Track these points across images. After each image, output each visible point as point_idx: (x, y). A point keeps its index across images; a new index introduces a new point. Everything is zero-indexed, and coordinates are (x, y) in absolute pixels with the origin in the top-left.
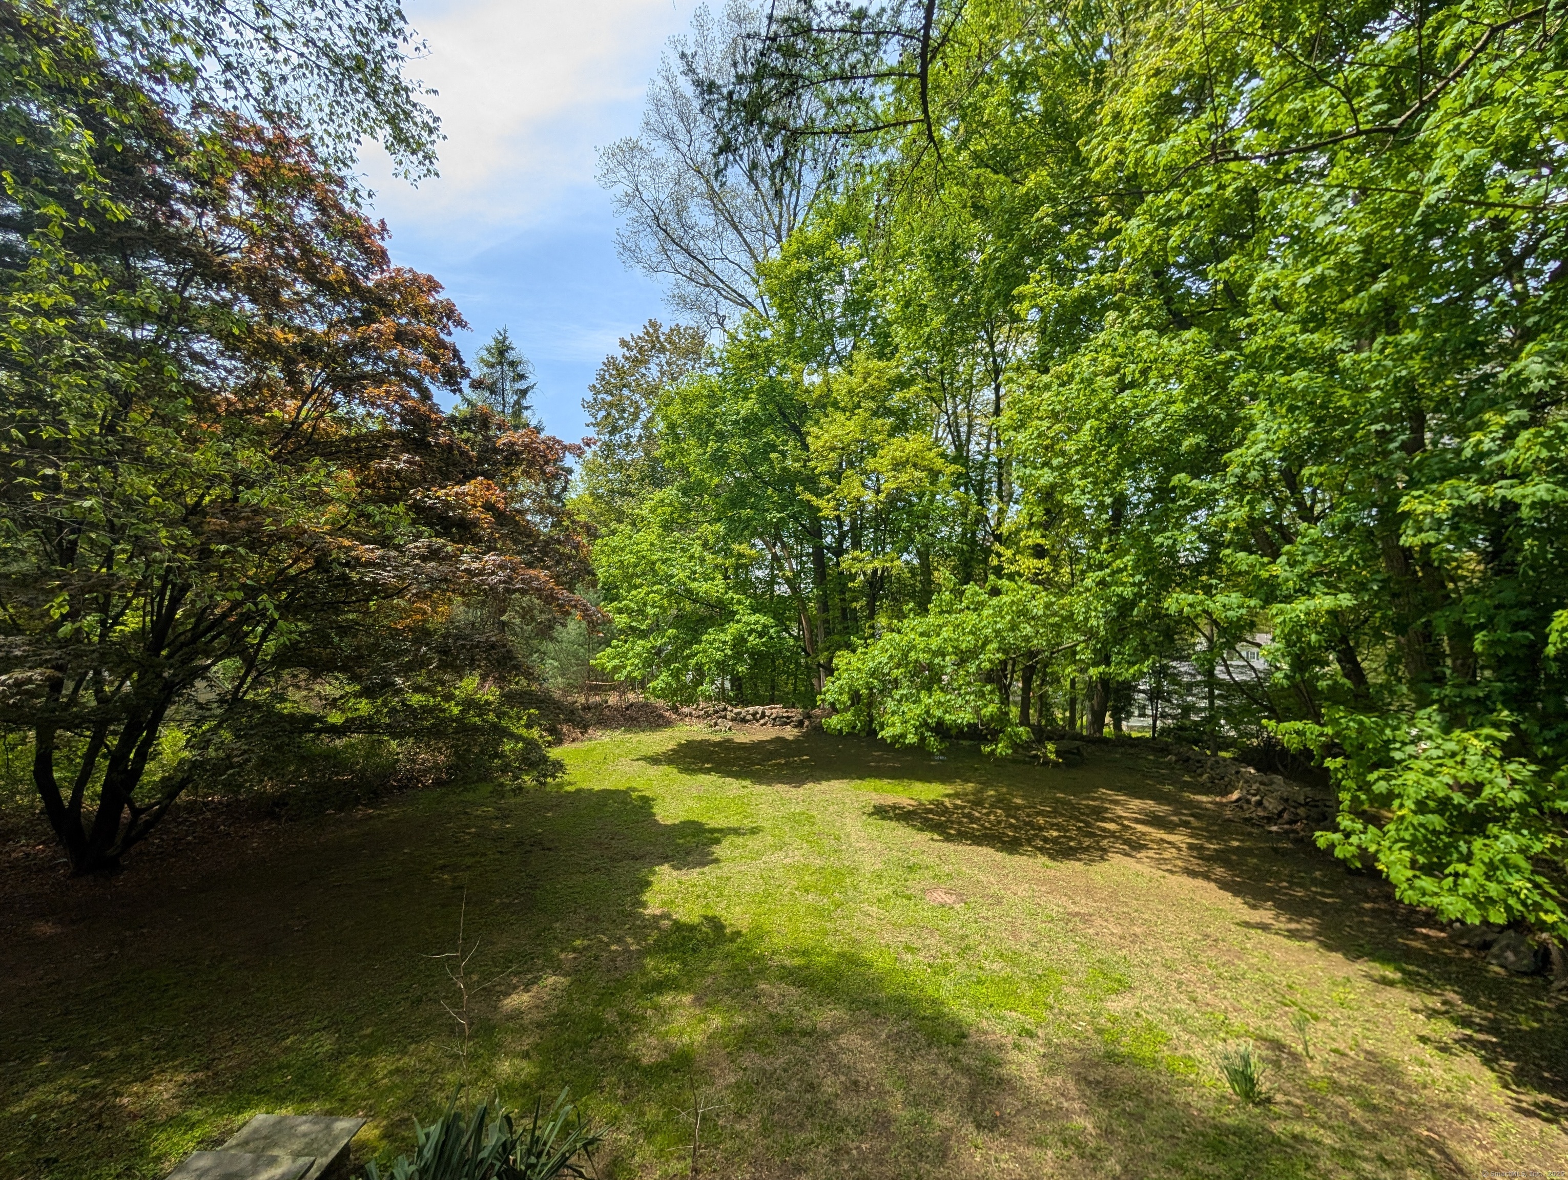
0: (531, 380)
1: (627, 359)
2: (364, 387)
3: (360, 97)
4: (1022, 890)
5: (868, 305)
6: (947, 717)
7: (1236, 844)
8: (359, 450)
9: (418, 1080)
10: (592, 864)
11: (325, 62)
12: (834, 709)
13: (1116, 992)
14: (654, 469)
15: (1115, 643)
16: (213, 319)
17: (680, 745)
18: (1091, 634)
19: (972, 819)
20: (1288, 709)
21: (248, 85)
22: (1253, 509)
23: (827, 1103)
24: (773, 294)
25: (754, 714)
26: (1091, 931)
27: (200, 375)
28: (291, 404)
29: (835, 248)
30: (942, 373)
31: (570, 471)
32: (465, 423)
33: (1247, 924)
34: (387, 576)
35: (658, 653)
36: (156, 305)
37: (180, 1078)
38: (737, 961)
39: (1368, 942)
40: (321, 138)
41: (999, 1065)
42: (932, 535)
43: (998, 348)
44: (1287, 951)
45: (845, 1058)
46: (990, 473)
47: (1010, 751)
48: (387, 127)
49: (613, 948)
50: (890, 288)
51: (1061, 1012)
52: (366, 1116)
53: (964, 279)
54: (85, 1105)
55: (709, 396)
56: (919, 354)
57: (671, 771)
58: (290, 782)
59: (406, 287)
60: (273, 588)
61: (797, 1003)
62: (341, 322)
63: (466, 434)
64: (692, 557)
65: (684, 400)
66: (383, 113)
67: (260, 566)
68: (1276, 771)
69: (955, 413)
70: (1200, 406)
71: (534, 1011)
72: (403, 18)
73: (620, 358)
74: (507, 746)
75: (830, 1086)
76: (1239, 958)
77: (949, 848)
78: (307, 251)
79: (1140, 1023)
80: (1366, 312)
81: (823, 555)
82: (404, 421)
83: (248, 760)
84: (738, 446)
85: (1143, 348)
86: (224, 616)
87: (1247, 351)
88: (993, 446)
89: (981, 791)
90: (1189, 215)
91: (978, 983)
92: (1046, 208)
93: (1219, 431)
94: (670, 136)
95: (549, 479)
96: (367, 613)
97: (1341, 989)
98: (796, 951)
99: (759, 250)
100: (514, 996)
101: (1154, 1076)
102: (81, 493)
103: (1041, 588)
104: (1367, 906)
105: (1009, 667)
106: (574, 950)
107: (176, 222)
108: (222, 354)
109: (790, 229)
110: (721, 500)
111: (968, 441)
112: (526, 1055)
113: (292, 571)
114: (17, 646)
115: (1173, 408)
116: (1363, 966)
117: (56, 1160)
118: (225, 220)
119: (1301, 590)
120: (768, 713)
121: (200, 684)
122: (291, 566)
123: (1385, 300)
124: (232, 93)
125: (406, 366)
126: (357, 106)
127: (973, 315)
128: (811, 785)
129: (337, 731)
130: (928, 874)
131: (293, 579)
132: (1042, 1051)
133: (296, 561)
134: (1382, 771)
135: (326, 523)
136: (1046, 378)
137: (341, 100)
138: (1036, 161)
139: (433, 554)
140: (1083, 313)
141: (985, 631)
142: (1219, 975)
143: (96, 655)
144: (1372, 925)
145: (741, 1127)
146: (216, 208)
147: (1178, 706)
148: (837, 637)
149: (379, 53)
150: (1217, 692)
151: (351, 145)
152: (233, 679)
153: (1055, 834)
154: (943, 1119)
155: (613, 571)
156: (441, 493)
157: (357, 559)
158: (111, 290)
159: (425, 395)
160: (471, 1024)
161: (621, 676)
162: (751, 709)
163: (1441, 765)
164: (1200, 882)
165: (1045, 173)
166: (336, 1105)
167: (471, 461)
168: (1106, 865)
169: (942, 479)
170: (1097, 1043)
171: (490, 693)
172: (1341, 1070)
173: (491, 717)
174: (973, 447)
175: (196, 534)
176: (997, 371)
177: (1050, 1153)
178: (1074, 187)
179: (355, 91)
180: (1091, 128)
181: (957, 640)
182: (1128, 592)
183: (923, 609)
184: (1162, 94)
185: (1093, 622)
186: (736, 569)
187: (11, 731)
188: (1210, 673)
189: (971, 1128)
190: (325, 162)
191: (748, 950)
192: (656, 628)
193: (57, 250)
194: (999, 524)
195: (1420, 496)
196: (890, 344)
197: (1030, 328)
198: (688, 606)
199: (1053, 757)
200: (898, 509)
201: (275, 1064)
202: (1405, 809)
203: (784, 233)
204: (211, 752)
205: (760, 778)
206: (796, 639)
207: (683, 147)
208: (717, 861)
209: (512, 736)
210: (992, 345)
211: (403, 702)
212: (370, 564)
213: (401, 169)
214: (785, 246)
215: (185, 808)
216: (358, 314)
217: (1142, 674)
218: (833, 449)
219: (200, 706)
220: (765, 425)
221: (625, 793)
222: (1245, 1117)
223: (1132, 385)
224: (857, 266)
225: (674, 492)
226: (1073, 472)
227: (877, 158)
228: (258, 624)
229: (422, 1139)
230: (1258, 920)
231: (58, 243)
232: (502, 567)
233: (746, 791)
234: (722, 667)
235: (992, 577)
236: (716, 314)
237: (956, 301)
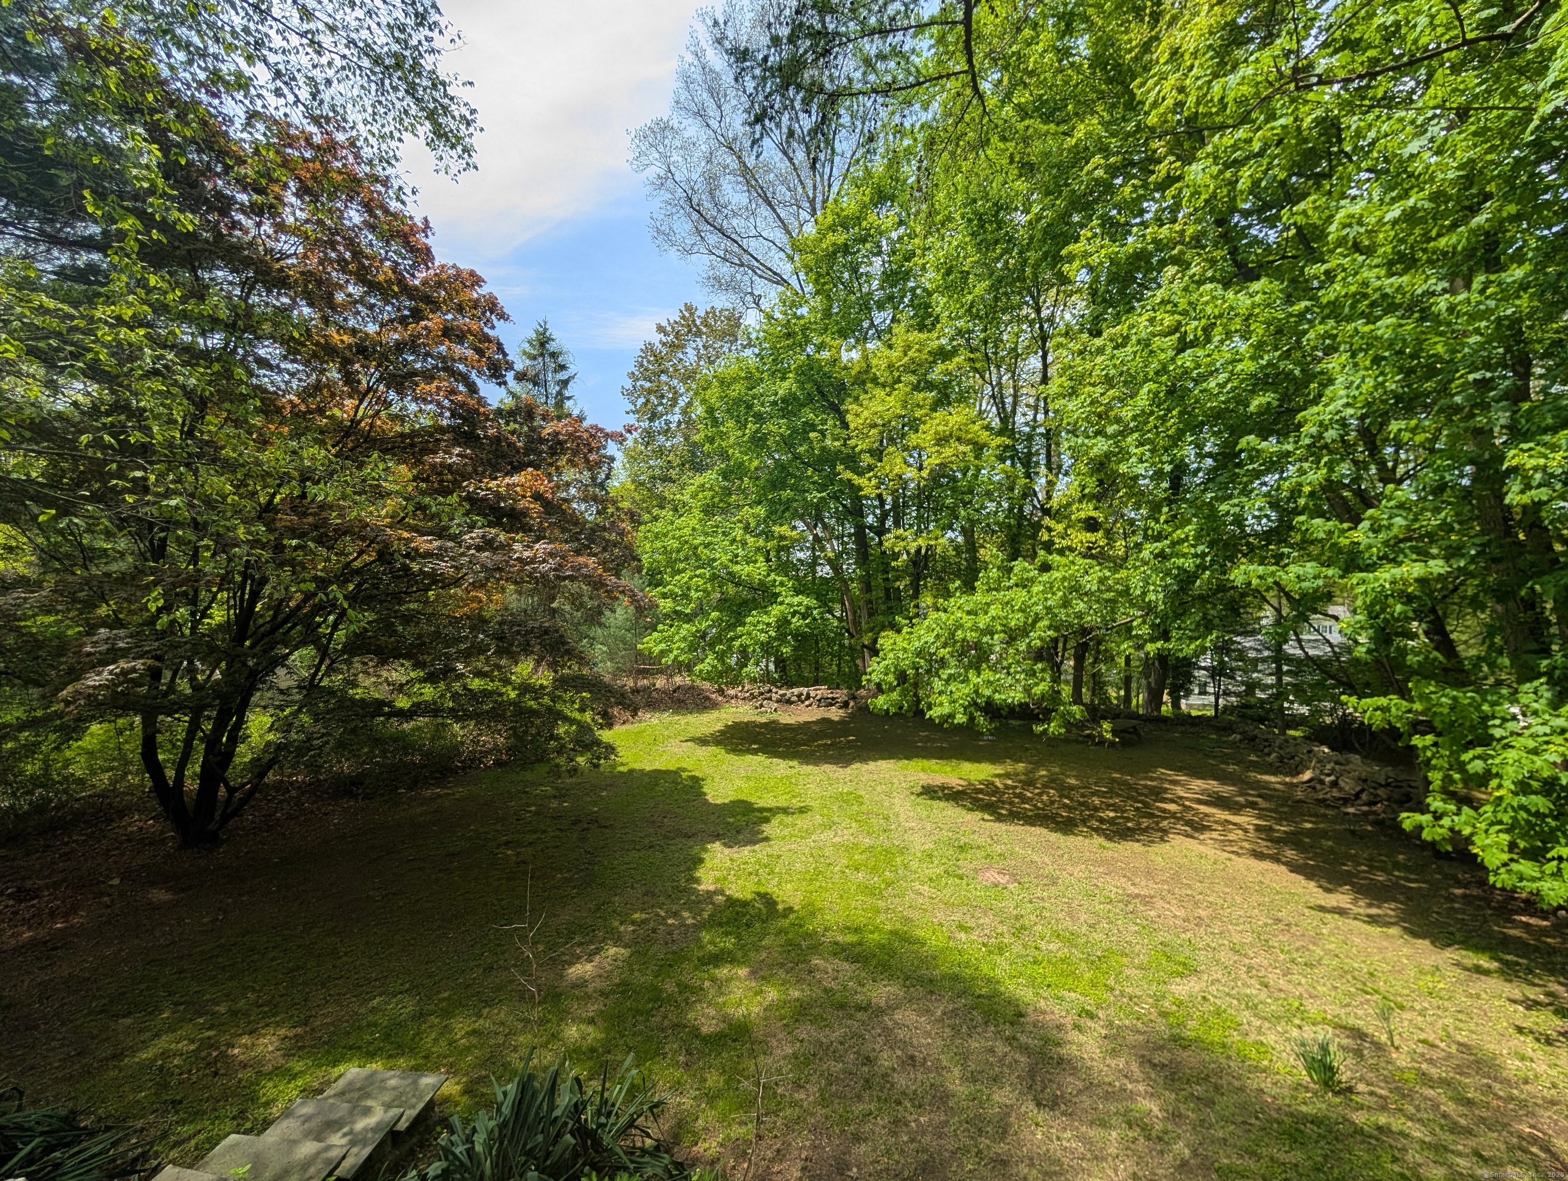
0: (572, 370)
1: (664, 344)
2: (417, 385)
3: (401, 94)
4: (1079, 871)
5: (907, 275)
6: (997, 696)
7: (1308, 826)
8: (412, 445)
9: (492, 1042)
10: (646, 841)
11: (366, 63)
12: (879, 689)
13: (1181, 975)
14: (694, 454)
15: (1177, 616)
16: (275, 325)
17: (727, 726)
18: (1149, 609)
19: (1024, 800)
20: (1368, 685)
21: (296, 91)
22: (1331, 470)
23: (885, 1076)
24: (809, 270)
25: (799, 696)
26: (1153, 913)
27: (266, 379)
28: (349, 403)
29: (872, 217)
30: (985, 342)
31: (612, 459)
32: (510, 415)
33: (1322, 909)
34: (444, 567)
35: (703, 637)
36: (224, 313)
37: (282, 1032)
38: (790, 936)
39: (1459, 930)
40: (366, 139)
41: (1059, 1045)
42: (976, 510)
43: (1045, 313)
44: (1368, 936)
45: (901, 1034)
46: (1039, 443)
47: (1063, 730)
48: (427, 123)
49: (670, 921)
50: (930, 256)
51: (1122, 994)
52: (448, 1072)
53: (1009, 241)
54: (203, 1054)
55: (746, 378)
56: (960, 324)
57: (719, 751)
58: (364, 762)
59: (450, 283)
60: (342, 578)
61: (851, 979)
62: (392, 321)
63: (513, 426)
64: (734, 541)
65: (722, 382)
66: (423, 109)
67: (328, 560)
68: (1354, 751)
69: (999, 383)
70: (1270, 364)
71: (598, 980)
72: (438, 11)
73: (657, 344)
74: (561, 729)
75: (887, 1059)
76: (1314, 944)
77: (1001, 828)
78: (357, 254)
79: (1207, 1007)
80: (1464, 249)
81: (865, 535)
82: (453, 416)
83: (327, 742)
84: (777, 427)
85: (1207, 303)
86: (298, 607)
87: (1324, 300)
88: (1040, 417)
89: (1032, 771)
90: (1261, 154)
91: (1035, 963)
92: (1097, 159)
93: (1292, 389)
94: (700, 114)
95: (592, 467)
96: (427, 602)
97: (1429, 978)
98: (848, 928)
99: (793, 225)
100: (579, 966)
101: (1223, 1061)
102: (168, 494)
103: (1094, 562)
104: (1459, 891)
105: (1060, 645)
106: (633, 923)
107: (238, 233)
108: (285, 358)
109: (825, 201)
110: (762, 482)
111: (1014, 411)
112: (591, 1021)
113: (357, 564)
114: (121, 639)
115: (1240, 367)
116: (1452, 954)
117: (180, 1102)
118: (280, 227)
119: (1385, 557)
120: (812, 694)
121: (281, 671)
122: (355, 559)
123: (1487, 234)
124: (282, 101)
125: (454, 361)
126: (398, 104)
127: (1018, 279)
128: (858, 765)
129: (405, 715)
130: (980, 854)
131: (358, 572)
132: (1104, 1032)
133: (360, 553)
134: (1479, 750)
135: (386, 516)
136: (1098, 342)
137: (383, 99)
138: (1086, 108)
139: (488, 544)
140: (1138, 269)
141: (1034, 608)
142: (1293, 961)
143: (188, 646)
144: (1464, 912)
145: (800, 1096)
146: (273, 216)
147: (1243, 683)
148: (880, 618)
149: (416, 48)
150: (1285, 668)
151: (394, 144)
152: (309, 668)
153: (1112, 814)
154: (1003, 1096)
155: (656, 556)
156: (493, 484)
157: (416, 550)
158: (184, 300)
159: (473, 389)
160: (539, 991)
161: (668, 660)
162: (796, 691)
163: (1547, 743)
164: (1267, 865)
165: (1095, 121)
166: (420, 1061)
167: (518, 452)
168: (1167, 846)
169: (986, 453)
170: (1161, 1026)
171: (544, 678)
172: (1431, 1061)
173: (546, 700)
174: (1019, 419)
175: (270, 530)
176: (1044, 338)
177: (1114, 1134)
178: (1128, 135)
179: (395, 89)
180: (1146, 69)
181: (1006, 618)
182: (1189, 564)
183: (969, 587)
184: (1227, 24)
185: (1152, 597)
186: (778, 552)
187: (120, 716)
188: (1279, 649)
189: (1032, 1106)
190: (370, 163)
191: (801, 926)
192: (700, 611)
193: (135, 264)
194: (1049, 497)
195: (1531, 449)
196: (931, 315)
197: (1079, 291)
198: (731, 589)
199: (1109, 736)
200: (942, 486)
201: (364, 1023)
202: (1504, 789)
203: (818, 206)
204: (293, 736)
205: (808, 758)
206: (840, 619)
207: (714, 124)
208: (767, 839)
209: (566, 719)
210: (1038, 311)
211: (465, 687)
212: (428, 554)
213: (442, 165)
214: (820, 219)
215: (274, 787)
216: (406, 313)
217: (1204, 649)
218: (874, 426)
219: (282, 692)
220: (804, 405)
221: (677, 773)
222: (1324, 1106)
223: (1193, 344)
224: (894, 235)
225: (714, 476)
226: (1129, 439)
227: (917, 117)
228: (329, 614)
229: (500, 1097)
230: (1335, 904)
231: (134, 256)
232: (551, 555)
233: (793, 771)
234: (767, 648)
235: (1042, 553)
236: (752, 294)
237: (999, 265)
